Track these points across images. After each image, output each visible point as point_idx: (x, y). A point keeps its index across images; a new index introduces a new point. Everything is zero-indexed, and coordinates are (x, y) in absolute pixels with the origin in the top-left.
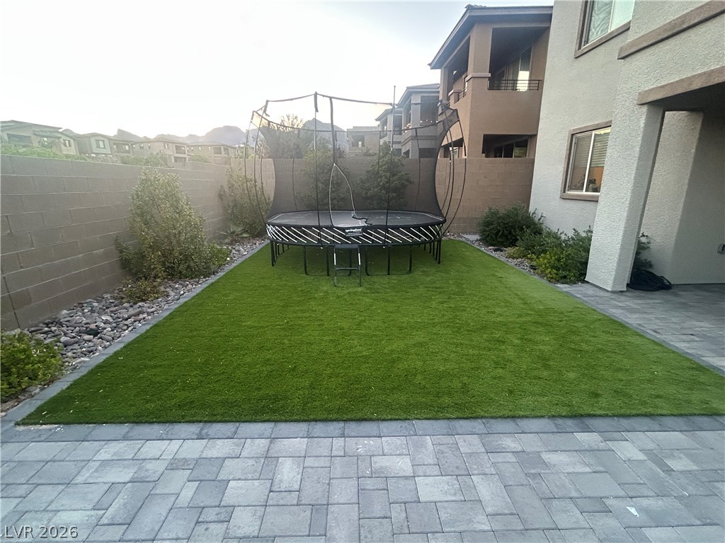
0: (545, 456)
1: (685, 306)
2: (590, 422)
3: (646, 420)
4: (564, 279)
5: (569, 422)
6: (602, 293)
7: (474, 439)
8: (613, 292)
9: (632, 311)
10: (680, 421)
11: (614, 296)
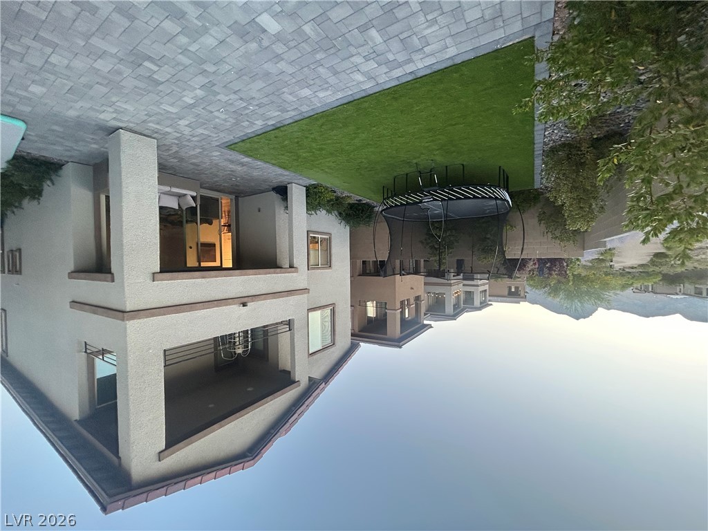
0: (280, 113)
1: (265, 181)
2: (274, 128)
3: (259, 133)
4: (315, 186)
5: (279, 126)
6: (296, 181)
7: (304, 110)
8: (292, 183)
9: (281, 175)
10: (250, 136)
11: (290, 181)
